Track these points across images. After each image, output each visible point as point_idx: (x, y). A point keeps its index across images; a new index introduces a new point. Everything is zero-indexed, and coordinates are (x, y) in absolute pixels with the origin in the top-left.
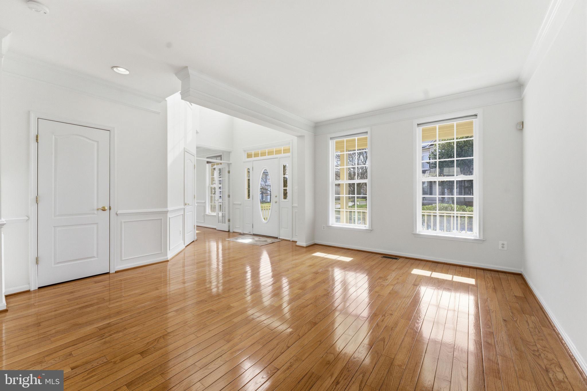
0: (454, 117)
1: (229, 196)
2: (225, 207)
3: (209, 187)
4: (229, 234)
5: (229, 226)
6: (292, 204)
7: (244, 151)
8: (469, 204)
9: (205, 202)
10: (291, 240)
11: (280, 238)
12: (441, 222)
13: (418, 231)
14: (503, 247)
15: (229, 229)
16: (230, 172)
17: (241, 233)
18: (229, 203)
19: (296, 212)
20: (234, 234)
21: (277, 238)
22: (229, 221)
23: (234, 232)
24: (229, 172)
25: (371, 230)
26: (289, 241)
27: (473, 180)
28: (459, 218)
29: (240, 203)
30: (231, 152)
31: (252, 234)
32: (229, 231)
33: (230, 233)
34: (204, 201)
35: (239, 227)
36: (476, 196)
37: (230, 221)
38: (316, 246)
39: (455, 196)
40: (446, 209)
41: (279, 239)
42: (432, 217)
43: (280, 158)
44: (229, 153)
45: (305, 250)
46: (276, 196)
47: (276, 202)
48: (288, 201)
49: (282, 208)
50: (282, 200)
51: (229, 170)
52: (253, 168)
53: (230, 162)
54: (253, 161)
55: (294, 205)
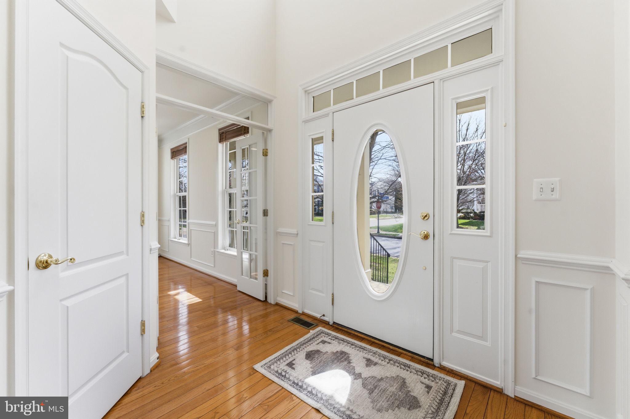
2: (256, 239)
3: (223, 193)
4: (266, 310)
5: (266, 284)
7: (306, 91)
9: (216, 225)
11: (446, 364)
15: (266, 296)
16: (269, 151)
17: (297, 312)
18: (266, 229)
22: (266, 273)
23: (277, 304)
24: (265, 154)
29: (294, 231)
30: (270, 101)
33: (269, 307)
34: (214, 223)
35: (292, 294)
37: (269, 275)
46: (426, 216)
47: (426, 237)
48: (488, 234)
49: (453, 258)
50: (453, 232)
51: (267, 148)
52: (333, 134)
53: (270, 126)
54: (331, 114)
55: (526, 254)
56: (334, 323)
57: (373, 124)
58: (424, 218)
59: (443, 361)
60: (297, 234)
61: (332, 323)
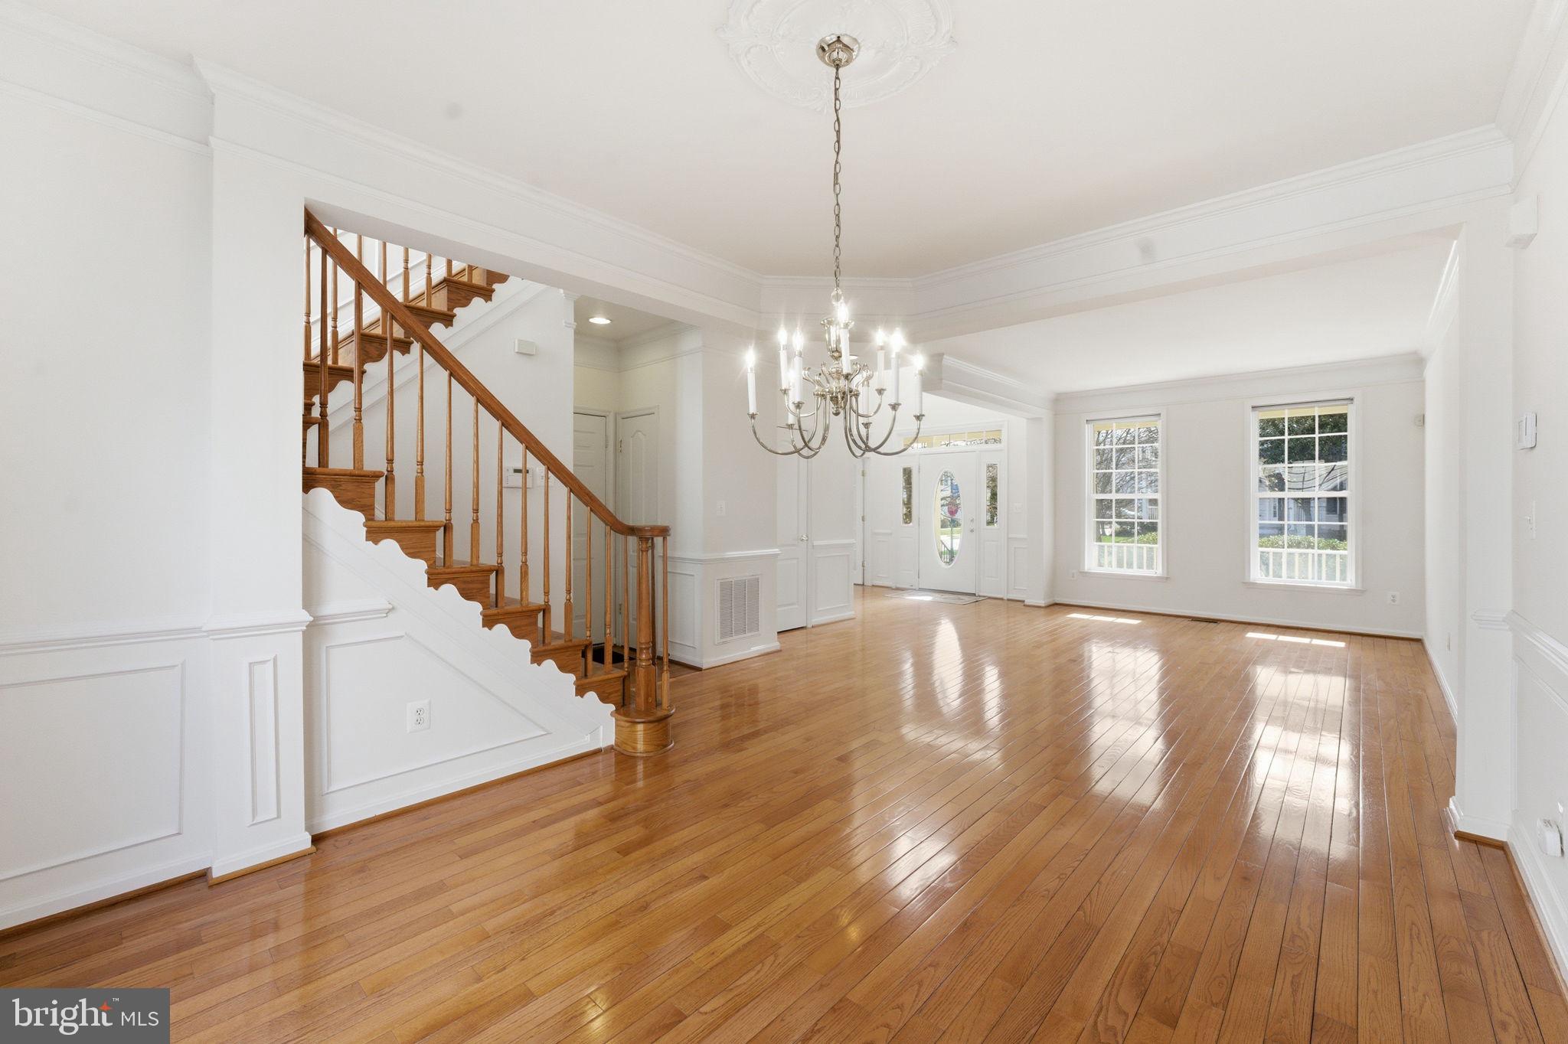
0: (1304, 400)
1: (864, 519)
4: (864, 590)
5: (863, 574)
6: (1008, 534)
8: (1341, 535)
10: (1005, 598)
11: (981, 594)
12: (1290, 564)
13: (1251, 577)
14: (1394, 601)
16: (866, 473)
17: (890, 587)
19: (1015, 548)
20: (875, 589)
21: (974, 595)
22: (863, 564)
23: (873, 586)
24: (864, 473)
25: (1166, 578)
26: (1002, 599)
27: (1346, 498)
28: (1324, 561)
29: (888, 531)
31: (917, 589)
32: (863, 584)
35: (886, 576)
36: (1351, 523)
37: (867, 566)
38: (1056, 607)
39: (1316, 523)
40: (1298, 545)
41: (980, 596)
43: (981, 452)
45: (1042, 611)
47: (972, 531)
48: (998, 527)
49: (984, 539)
50: (985, 526)
52: (919, 469)
54: (918, 456)
55: (1010, 536)
56: (919, 588)
58: (972, 521)
60: (891, 532)
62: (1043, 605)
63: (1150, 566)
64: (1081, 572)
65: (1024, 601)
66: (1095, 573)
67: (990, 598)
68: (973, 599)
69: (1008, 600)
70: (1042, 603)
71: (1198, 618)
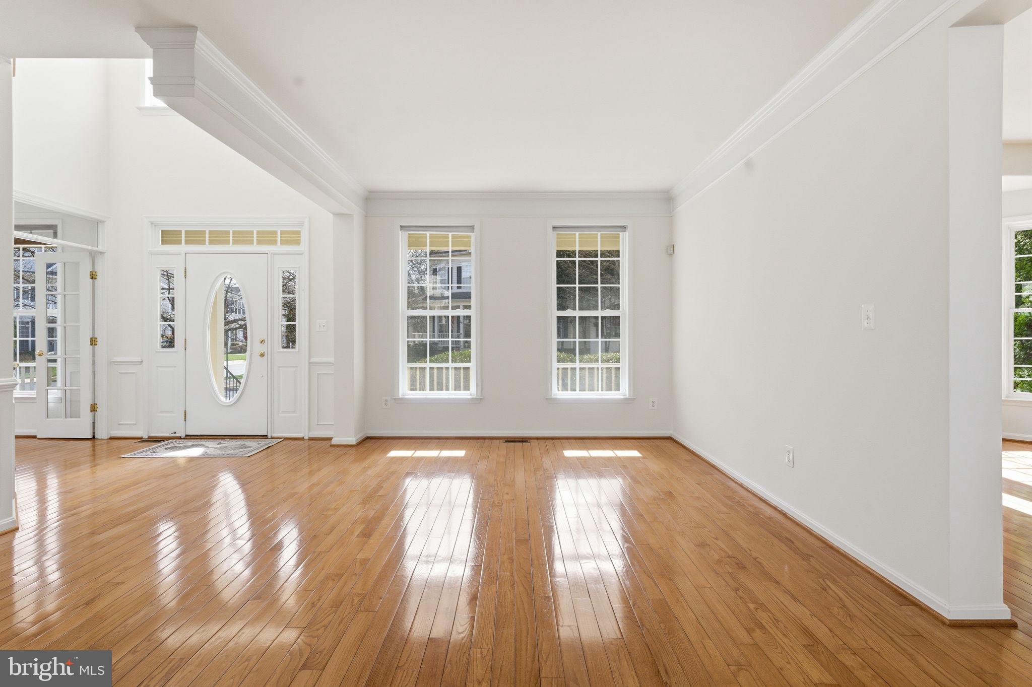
1: (93, 342)
4: (94, 446)
5: (94, 422)
6: (310, 359)
7: (152, 223)
10: (306, 437)
11: (275, 435)
12: (582, 378)
13: (553, 393)
14: (653, 406)
15: (94, 433)
16: (98, 275)
17: (142, 438)
18: (94, 360)
19: (319, 375)
20: (115, 443)
21: (267, 437)
22: (94, 409)
23: (111, 438)
24: (93, 276)
25: (481, 399)
26: (302, 439)
27: (619, 317)
28: (605, 371)
29: (138, 359)
30: (102, 222)
31: (184, 436)
32: (94, 437)
33: (97, 442)
35: (135, 423)
36: (626, 339)
37: (100, 409)
39: (600, 340)
41: (273, 438)
42: (569, 371)
43: (274, 254)
44: (95, 224)
45: (353, 451)
46: (263, 341)
47: (262, 355)
48: (297, 351)
49: (279, 367)
50: (280, 351)
51: (95, 271)
52: (186, 272)
53: (100, 249)
54: (183, 254)
55: (313, 360)
56: (186, 435)
57: (222, 272)
58: (261, 342)
59: (273, 433)
60: (142, 362)
61: (185, 436)
62: (354, 443)
63: (467, 388)
64: (395, 399)
65: (330, 439)
66: (408, 399)
67: (286, 439)
68: (264, 443)
69: (311, 439)
70: (353, 440)
71: (515, 438)
